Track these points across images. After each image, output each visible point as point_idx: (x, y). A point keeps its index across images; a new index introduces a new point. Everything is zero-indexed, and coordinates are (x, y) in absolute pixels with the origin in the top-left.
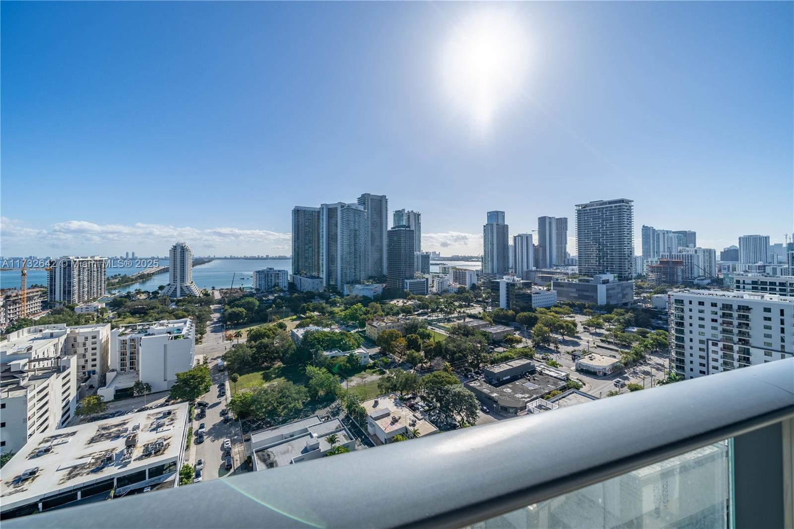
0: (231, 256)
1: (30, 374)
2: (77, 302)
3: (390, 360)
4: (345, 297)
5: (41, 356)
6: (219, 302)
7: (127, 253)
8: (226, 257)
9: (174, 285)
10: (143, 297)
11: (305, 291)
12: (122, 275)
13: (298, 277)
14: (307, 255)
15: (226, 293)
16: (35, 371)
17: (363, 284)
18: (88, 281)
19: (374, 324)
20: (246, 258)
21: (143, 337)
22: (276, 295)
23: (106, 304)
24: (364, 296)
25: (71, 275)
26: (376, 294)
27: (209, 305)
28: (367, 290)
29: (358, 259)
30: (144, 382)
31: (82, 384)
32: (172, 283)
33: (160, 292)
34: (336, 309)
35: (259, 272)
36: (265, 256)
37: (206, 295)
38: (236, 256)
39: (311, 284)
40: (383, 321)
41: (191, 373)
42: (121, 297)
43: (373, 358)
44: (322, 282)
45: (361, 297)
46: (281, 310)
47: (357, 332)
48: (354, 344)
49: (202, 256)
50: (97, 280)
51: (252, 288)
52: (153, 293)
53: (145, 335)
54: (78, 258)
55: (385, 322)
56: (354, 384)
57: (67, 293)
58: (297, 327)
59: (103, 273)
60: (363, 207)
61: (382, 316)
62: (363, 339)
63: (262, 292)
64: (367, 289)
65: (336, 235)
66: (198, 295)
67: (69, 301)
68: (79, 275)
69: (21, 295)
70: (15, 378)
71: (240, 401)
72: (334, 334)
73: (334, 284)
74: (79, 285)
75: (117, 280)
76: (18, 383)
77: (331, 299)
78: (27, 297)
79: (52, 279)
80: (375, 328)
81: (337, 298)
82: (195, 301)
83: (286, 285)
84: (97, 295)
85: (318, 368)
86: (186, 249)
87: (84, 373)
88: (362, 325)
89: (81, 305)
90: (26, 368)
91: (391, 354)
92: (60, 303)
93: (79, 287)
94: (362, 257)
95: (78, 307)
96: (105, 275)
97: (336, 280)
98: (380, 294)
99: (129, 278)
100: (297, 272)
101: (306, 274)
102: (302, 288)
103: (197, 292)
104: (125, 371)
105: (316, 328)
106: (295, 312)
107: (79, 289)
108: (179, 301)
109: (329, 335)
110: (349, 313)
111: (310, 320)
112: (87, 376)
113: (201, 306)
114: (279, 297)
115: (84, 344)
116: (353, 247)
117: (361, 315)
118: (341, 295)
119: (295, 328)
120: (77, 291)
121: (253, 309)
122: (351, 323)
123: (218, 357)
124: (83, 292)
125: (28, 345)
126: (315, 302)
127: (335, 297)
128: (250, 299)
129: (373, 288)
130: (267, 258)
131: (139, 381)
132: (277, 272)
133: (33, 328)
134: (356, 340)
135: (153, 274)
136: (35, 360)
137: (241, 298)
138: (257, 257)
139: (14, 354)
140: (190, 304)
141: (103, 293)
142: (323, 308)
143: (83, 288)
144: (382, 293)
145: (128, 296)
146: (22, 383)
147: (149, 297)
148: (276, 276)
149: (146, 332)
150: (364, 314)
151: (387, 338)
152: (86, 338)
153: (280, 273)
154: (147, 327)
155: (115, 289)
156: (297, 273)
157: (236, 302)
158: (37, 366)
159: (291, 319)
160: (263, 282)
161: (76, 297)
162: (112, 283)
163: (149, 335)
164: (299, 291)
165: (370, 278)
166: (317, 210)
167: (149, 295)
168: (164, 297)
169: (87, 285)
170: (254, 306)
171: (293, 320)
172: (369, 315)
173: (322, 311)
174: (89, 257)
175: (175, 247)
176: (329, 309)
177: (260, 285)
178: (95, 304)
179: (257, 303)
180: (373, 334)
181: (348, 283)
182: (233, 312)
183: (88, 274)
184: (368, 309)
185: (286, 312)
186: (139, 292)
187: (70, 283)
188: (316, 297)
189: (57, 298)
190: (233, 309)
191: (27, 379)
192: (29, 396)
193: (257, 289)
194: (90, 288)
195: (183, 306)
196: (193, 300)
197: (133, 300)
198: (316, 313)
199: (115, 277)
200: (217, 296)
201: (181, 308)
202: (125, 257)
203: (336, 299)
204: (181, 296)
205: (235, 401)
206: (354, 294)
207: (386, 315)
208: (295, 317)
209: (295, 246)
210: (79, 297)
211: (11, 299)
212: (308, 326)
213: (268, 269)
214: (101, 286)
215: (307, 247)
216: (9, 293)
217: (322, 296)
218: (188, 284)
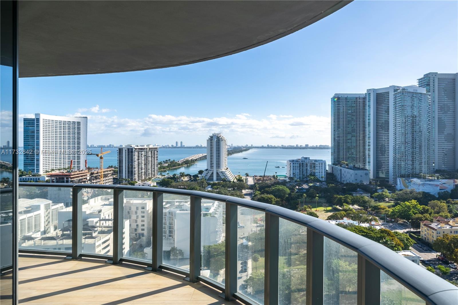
0: (268, 145)
1: (99, 229)
2: (137, 180)
3: (452, 270)
4: (397, 192)
5: (107, 218)
6: (251, 187)
7: (177, 143)
8: (263, 146)
9: (211, 170)
10: (186, 179)
11: (345, 183)
12: (172, 160)
13: (338, 167)
14: (349, 145)
15: (259, 180)
16: (102, 227)
17: (424, 178)
18: (145, 165)
19: (433, 225)
20: (284, 148)
21: (178, 212)
22: (311, 185)
23: (157, 183)
24: (424, 192)
25: (133, 159)
26: (443, 191)
27: (242, 190)
28: (430, 186)
29: (417, 150)
30: (178, 248)
31: (134, 242)
32: (209, 169)
33: (199, 176)
34: (382, 205)
35: (293, 161)
36: (304, 145)
37: (240, 180)
38: (273, 145)
39: (353, 176)
40: (447, 223)
41: (215, 247)
42: (168, 178)
43: (427, 264)
44: (367, 174)
45: (419, 193)
46: (314, 200)
47: (407, 232)
48: (399, 245)
49: (240, 145)
50: (152, 163)
51: (286, 177)
52: (193, 176)
53: (180, 210)
54: (138, 146)
55: (449, 225)
56: (395, 288)
57: (131, 173)
58: (330, 218)
59: (156, 158)
60: (425, 89)
61: (446, 217)
62: (413, 241)
63: (296, 181)
64: (429, 184)
65: (387, 123)
66: (232, 181)
67: (131, 179)
68: (138, 159)
69: (100, 173)
70: (90, 230)
71: (258, 279)
72: (372, 231)
73: (384, 176)
74: (138, 167)
75: (167, 165)
76: (91, 234)
77: (377, 192)
78: (103, 175)
79: (120, 161)
80: (433, 231)
81: (386, 192)
82: (229, 185)
83: (323, 176)
84: (152, 176)
85: (347, 263)
86: (221, 139)
87: (136, 234)
88: (416, 225)
89: (140, 182)
90: (98, 225)
91: (455, 264)
92: (126, 180)
93: (138, 169)
94: (423, 148)
95: (137, 184)
96: (157, 160)
97: (388, 172)
98: (450, 192)
99: (176, 163)
100: (337, 161)
101: (347, 165)
102: (342, 180)
103: (232, 177)
104: (166, 238)
105: (351, 221)
106: (330, 202)
107: (138, 170)
108: (214, 184)
109: (366, 231)
110: (399, 210)
111: (345, 213)
112: (138, 237)
113: (234, 190)
114: (314, 187)
115: (136, 213)
116: (409, 136)
117: (415, 214)
118: (392, 189)
119: (327, 220)
120: (137, 172)
121: (284, 196)
122: (401, 221)
123: (244, 238)
124: (142, 173)
125: (99, 208)
126: (356, 195)
127: (383, 191)
128: (281, 187)
129: (438, 183)
130: (307, 147)
131: (174, 247)
132: (313, 162)
133: (104, 197)
134: (402, 240)
135: (196, 160)
136: (103, 220)
137: (273, 185)
138: (295, 146)
139: (91, 214)
140: (223, 188)
141: (156, 174)
142: (365, 202)
143: (141, 170)
144: (452, 191)
145: (174, 178)
146: (94, 235)
147: (190, 180)
148: (313, 166)
149: (181, 208)
150: (419, 213)
151: (449, 244)
152: (137, 208)
153: (317, 163)
154: (182, 204)
155: (165, 171)
156: (337, 163)
157: (266, 189)
158: (104, 225)
159: (325, 210)
160: (297, 171)
161: (136, 176)
162: (163, 166)
163: (183, 210)
164: (338, 182)
165: (437, 171)
166: (362, 96)
167: (191, 178)
168: (202, 180)
169: (144, 167)
170: (285, 193)
171: (327, 211)
172: (427, 215)
173: (363, 204)
174: (145, 146)
175: (212, 137)
176: (373, 203)
177: (294, 174)
178: (149, 182)
179: (288, 191)
180: (430, 237)
181: (402, 176)
182: (262, 198)
183: (145, 159)
184: (427, 207)
185: (318, 203)
186: (182, 175)
187: (132, 165)
188: (358, 189)
189: (124, 177)
190: (263, 196)
191: (97, 232)
192: (97, 244)
193: (290, 178)
194: (146, 169)
195: (217, 189)
196: (226, 184)
197: (178, 182)
198: (356, 207)
199: (166, 162)
200: (251, 181)
201: (216, 191)
202: (175, 145)
203: (384, 193)
204: (217, 180)
205: (253, 279)
206: (409, 190)
207: (453, 217)
208: (329, 208)
209: (334, 135)
210: (138, 176)
211: (94, 175)
212: (342, 219)
213: (303, 159)
214: (154, 168)
215: (349, 137)
216: (93, 171)
217: (366, 189)
218: (223, 170)
